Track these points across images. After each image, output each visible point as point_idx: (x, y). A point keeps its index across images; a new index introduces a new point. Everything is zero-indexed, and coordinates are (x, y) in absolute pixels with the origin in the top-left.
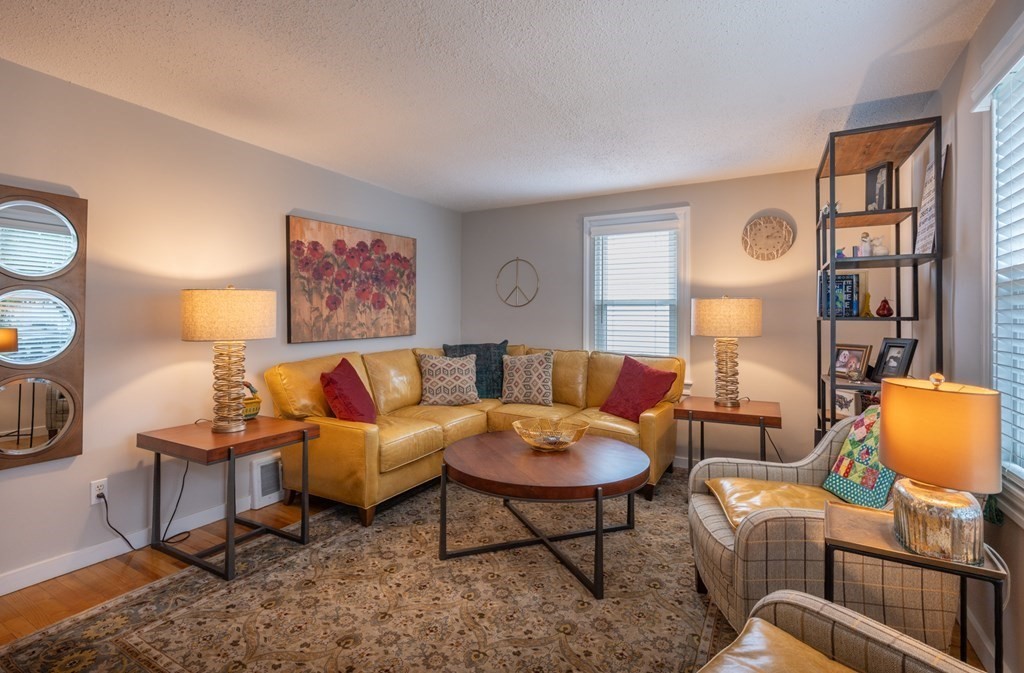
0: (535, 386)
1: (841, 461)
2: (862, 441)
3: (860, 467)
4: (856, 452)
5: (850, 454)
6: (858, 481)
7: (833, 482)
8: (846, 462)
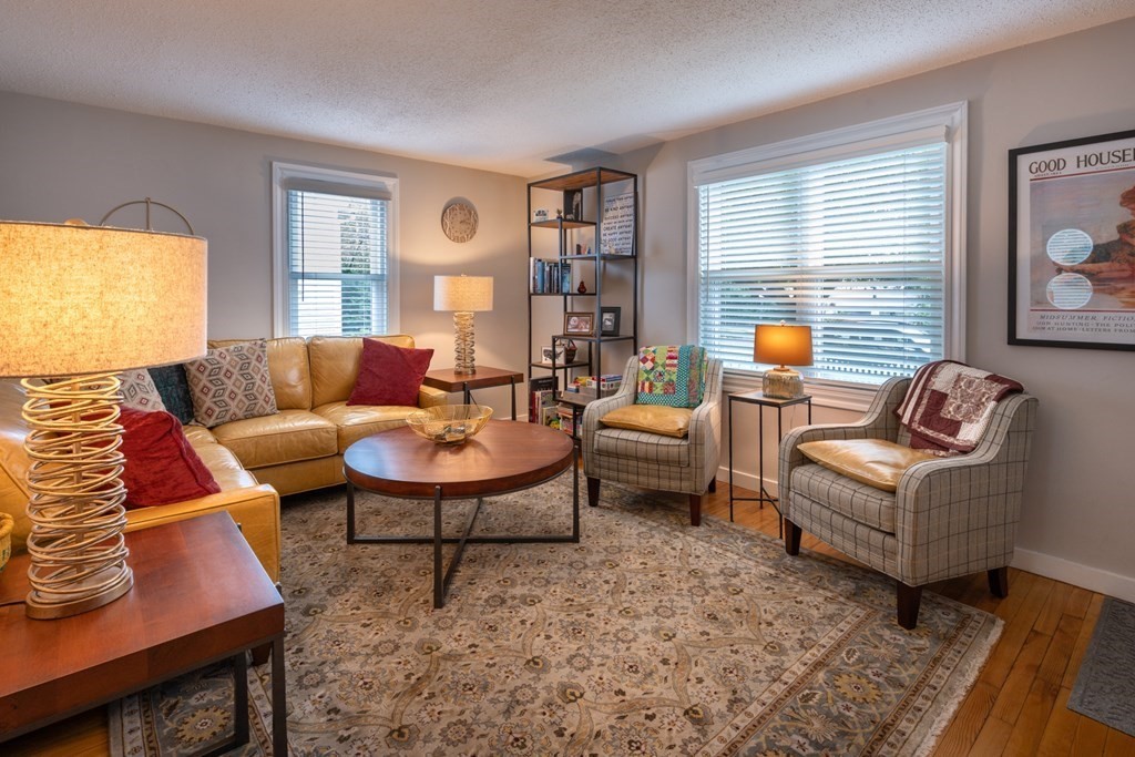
0: (261, 394)
1: (643, 384)
2: (652, 369)
3: (659, 385)
4: (651, 376)
5: (648, 379)
6: (662, 392)
7: (642, 398)
8: (647, 384)
